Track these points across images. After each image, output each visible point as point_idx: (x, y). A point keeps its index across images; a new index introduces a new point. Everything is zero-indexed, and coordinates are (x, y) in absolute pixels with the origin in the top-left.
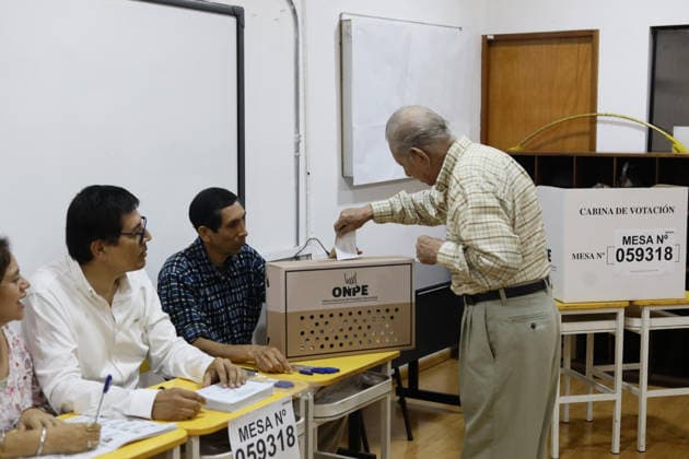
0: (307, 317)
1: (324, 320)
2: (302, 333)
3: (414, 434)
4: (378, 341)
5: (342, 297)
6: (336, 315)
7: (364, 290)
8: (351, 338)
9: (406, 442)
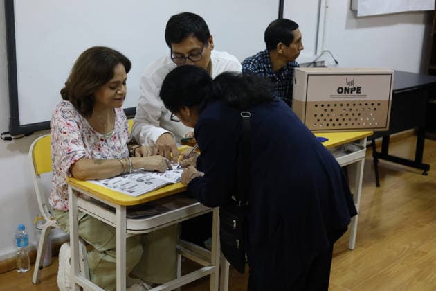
0: (319, 105)
1: (330, 108)
2: (316, 115)
3: (381, 183)
4: (364, 124)
5: (343, 94)
6: (338, 105)
7: (358, 90)
8: (347, 121)
9: (375, 188)
